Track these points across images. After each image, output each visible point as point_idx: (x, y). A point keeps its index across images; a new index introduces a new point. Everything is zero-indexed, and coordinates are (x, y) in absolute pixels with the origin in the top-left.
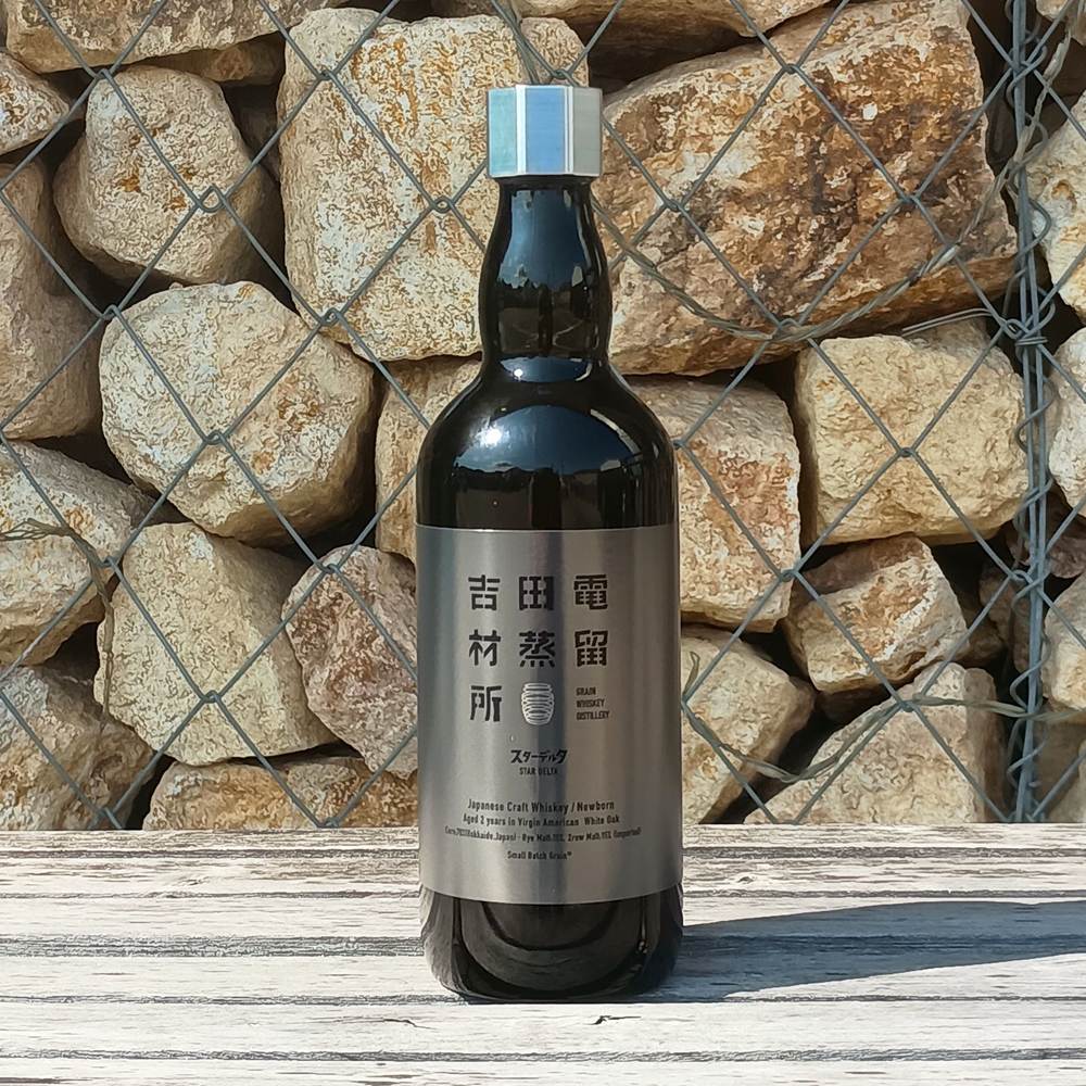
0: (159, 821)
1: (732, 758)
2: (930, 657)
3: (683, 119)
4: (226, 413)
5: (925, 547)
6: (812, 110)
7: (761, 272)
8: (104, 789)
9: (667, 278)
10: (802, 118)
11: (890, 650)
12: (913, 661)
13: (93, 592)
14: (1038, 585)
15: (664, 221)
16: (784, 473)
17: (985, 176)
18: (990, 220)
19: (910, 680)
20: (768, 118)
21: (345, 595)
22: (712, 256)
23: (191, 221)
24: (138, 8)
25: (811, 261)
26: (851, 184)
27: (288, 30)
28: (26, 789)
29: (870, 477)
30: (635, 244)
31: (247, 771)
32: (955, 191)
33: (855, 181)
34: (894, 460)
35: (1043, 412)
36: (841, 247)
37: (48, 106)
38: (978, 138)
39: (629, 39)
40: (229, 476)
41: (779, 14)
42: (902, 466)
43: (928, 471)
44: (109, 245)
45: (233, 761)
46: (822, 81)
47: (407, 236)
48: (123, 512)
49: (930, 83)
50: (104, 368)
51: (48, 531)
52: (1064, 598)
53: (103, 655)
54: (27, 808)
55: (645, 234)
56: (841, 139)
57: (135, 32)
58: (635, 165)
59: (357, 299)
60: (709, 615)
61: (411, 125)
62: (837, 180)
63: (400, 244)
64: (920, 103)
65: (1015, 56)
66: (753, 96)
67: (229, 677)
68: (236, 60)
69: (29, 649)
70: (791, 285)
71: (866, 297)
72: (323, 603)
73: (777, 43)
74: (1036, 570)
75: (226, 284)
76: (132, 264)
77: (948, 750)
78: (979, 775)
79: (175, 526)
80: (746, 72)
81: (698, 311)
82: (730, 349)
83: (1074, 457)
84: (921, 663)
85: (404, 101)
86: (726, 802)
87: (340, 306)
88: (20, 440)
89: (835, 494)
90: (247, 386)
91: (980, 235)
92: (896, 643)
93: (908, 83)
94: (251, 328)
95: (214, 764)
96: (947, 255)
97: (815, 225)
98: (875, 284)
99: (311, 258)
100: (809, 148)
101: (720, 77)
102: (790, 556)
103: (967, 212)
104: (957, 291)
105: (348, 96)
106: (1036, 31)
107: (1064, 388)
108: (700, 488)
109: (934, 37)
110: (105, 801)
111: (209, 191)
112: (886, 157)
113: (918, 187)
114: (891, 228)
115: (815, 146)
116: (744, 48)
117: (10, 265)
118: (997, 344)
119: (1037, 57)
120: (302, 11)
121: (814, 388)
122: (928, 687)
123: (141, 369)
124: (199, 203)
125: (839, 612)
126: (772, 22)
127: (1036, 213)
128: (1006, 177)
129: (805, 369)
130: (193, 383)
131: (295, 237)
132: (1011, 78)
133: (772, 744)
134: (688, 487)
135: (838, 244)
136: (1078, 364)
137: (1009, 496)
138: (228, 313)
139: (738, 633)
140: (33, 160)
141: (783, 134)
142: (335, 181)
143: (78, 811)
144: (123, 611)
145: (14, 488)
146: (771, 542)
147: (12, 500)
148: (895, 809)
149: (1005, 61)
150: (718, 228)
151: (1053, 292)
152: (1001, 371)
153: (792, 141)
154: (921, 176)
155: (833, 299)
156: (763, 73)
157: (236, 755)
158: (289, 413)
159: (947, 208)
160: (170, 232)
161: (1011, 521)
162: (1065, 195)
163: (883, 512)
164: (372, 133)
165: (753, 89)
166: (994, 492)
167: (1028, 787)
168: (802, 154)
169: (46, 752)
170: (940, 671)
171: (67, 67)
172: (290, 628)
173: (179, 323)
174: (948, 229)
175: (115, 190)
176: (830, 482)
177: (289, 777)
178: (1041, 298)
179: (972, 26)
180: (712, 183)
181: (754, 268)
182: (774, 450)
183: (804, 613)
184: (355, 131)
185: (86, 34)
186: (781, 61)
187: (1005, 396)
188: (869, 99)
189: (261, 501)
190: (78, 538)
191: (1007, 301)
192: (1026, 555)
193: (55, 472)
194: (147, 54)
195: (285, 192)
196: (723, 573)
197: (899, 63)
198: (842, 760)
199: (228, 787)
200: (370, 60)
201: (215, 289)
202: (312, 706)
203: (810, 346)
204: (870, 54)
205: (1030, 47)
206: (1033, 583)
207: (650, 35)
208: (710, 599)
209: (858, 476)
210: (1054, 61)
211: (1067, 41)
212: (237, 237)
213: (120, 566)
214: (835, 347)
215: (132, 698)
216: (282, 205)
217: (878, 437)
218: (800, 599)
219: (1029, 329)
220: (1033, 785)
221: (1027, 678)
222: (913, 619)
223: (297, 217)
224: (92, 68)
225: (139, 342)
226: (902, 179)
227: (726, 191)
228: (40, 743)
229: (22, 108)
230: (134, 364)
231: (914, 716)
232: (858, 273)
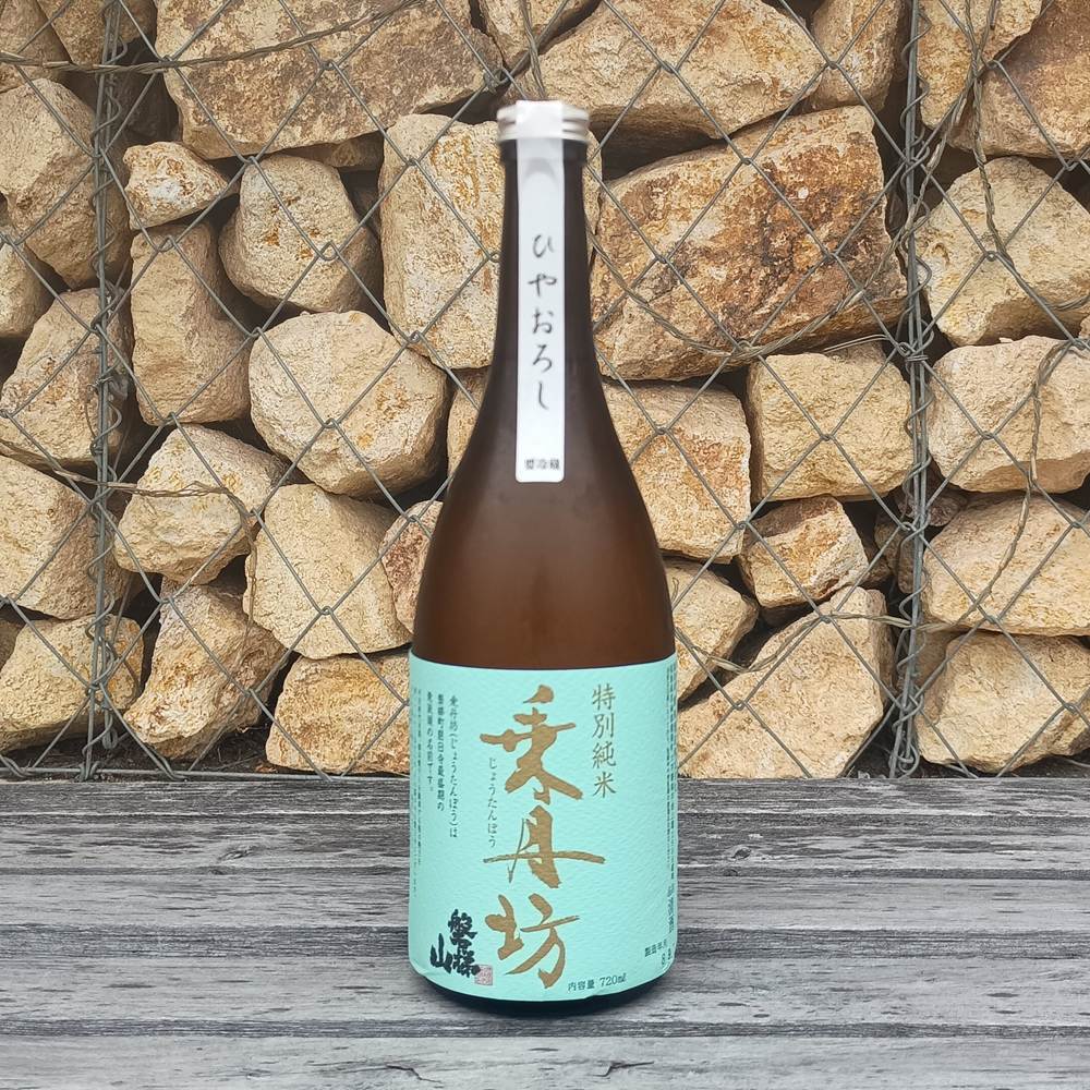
0: (290, 699)
1: (700, 655)
2: (842, 582)
3: (669, 197)
4: (339, 406)
5: (839, 504)
6: (761, 191)
7: (724, 307)
8: (251, 673)
9: (657, 311)
10: (754, 197)
11: (813, 579)
12: (829, 586)
13: (242, 534)
14: (921, 533)
15: (655, 271)
16: (739, 451)
17: (884, 240)
18: (888, 271)
19: (828, 599)
20: (730, 198)
21: (424, 537)
22: (689, 295)
23: (315, 267)
24: (277, 113)
25: (760, 300)
26: (789, 245)
27: (385, 130)
28: (193, 676)
29: (801, 454)
30: (634, 286)
31: (353, 663)
32: (864, 250)
33: (792, 243)
34: (818, 443)
35: (925, 409)
36: (781, 290)
37: (211, 183)
38: (880, 213)
39: (630, 140)
40: (340, 451)
41: (739, 122)
42: (823, 446)
43: (843, 451)
44: (257, 284)
45: (342, 656)
46: (769, 170)
47: (470, 279)
48: (265, 476)
49: (846, 172)
50: (252, 373)
51: (209, 490)
52: (936, 541)
53: (249, 580)
54: (193, 689)
55: (641, 279)
56: (782, 211)
57: (275, 130)
58: (634, 229)
59: (434, 325)
60: (685, 552)
61: (474, 199)
62: (779, 242)
63: (465, 285)
64: (839, 186)
65: (907, 153)
66: (719, 181)
67: (341, 596)
68: (349, 151)
69: (196, 575)
70: (746, 317)
71: (799, 325)
72: (408, 543)
73: (738, 143)
74: (918, 522)
75: (342, 312)
76: (274, 298)
77: (855, 651)
78: (875, 667)
79: (302, 486)
80: (714, 164)
81: (679, 335)
82: (701, 363)
83: (947, 442)
84: (835, 587)
85: (469, 181)
86: (696, 685)
87: (422, 329)
88: (192, 423)
89: (776, 467)
90: (355, 385)
91: (880, 282)
92: (818, 573)
93: (830, 173)
94: (358, 345)
95: (329, 658)
96: (857, 295)
97: (763, 274)
98: (805, 316)
99: (401, 294)
100: (759, 219)
101: (696, 167)
102: (744, 512)
103: (872, 266)
104: (863, 322)
105: (428, 178)
106: (922, 137)
107: (939, 391)
108: (679, 462)
109: (850, 140)
110: (252, 683)
111: (328, 245)
112: (815, 225)
113: (837, 247)
114: (817, 277)
115: (764, 218)
116: (713, 147)
117: (184, 298)
118: (891, 361)
119: (921, 156)
120: (396, 116)
121: (761, 391)
122: (842, 605)
123: (277, 372)
124: (320, 255)
125: (777, 550)
126: (733, 127)
127: (920, 267)
128: (899, 240)
129: (755, 376)
130: (315, 384)
131: (390, 278)
132: (904, 169)
133: (729, 644)
134: (670, 460)
135: (779, 288)
136: (950, 375)
137: (899, 468)
138: (341, 333)
139: (707, 565)
140: (201, 222)
141: (741, 209)
142: (419, 239)
143: (232, 690)
144: (263, 546)
145: (185, 459)
146: (729, 501)
147: (185, 467)
148: (816, 692)
149: (899, 156)
150: (694, 276)
151: (933, 323)
152: (894, 379)
153: (747, 214)
154: (840, 239)
155: (776, 326)
156: (727, 165)
157: (345, 652)
158: (384, 407)
159: (858, 262)
160: (300, 275)
161: (900, 487)
162: (941, 253)
163: (809, 480)
164: (447, 205)
165: (719, 176)
166: (889, 465)
167: (911, 678)
168: (754, 223)
169: (207, 650)
170: (850, 593)
171: (226, 155)
172: (385, 560)
173: (306, 340)
174: (858, 276)
175: (261, 244)
176: (771, 457)
177: (383, 667)
178: (924, 328)
179: (876, 131)
180: (689, 243)
181: (719, 305)
182: (733, 435)
183: (753, 550)
184: (434, 203)
185: (239, 131)
186: (740, 156)
187: (896, 396)
188: (802, 184)
189: (364, 469)
190: (232, 497)
191: (900, 330)
192: (909, 510)
193: (217, 447)
194: (283, 146)
195: (384, 247)
196: (695, 523)
197: (824, 158)
198: (779, 657)
199: (340, 674)
200: (445, 151)
201: (333, 316)
202: (399, 616)
203: (759, 360)
204: (803, 152)
205: (916, 148)
206: (917, 531)
207: (646, 137)
208: (687, 542)
209: (792, 454)
210: (933, 159)
211: (943, 142)
212: (348, 279)
213: (262, 516)
214: (776, 362)
215: (270, 611)
216: (382, 257)
217: (806, 426)
218: (750, 540)
219: (915, 349)
220: (915, 675)
221: (911, 601)
222: (829, 557)
223: (392, 264)
224: (244, 157)
225: (276, 354)
226: (825, 242)
227: (700, 249)
228: (202, 643)
229: (192, 185)
230: (273, 370)
231: (830, 626)
232: (793, 308)
